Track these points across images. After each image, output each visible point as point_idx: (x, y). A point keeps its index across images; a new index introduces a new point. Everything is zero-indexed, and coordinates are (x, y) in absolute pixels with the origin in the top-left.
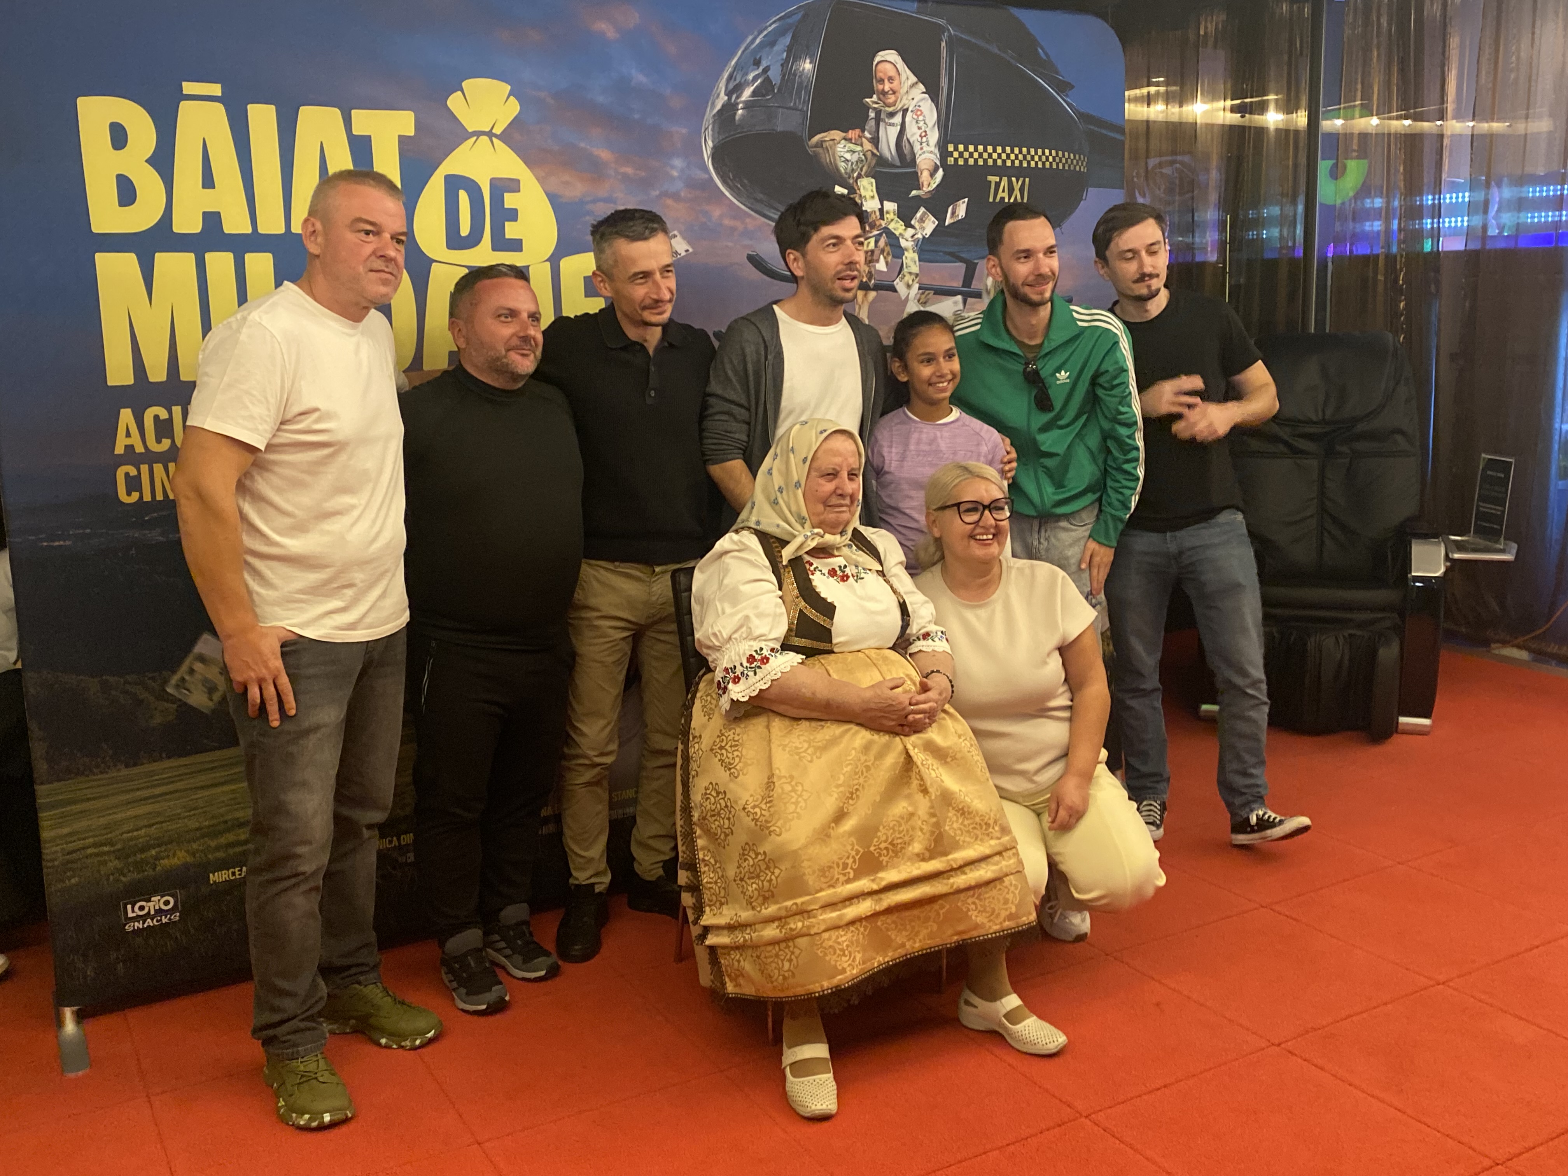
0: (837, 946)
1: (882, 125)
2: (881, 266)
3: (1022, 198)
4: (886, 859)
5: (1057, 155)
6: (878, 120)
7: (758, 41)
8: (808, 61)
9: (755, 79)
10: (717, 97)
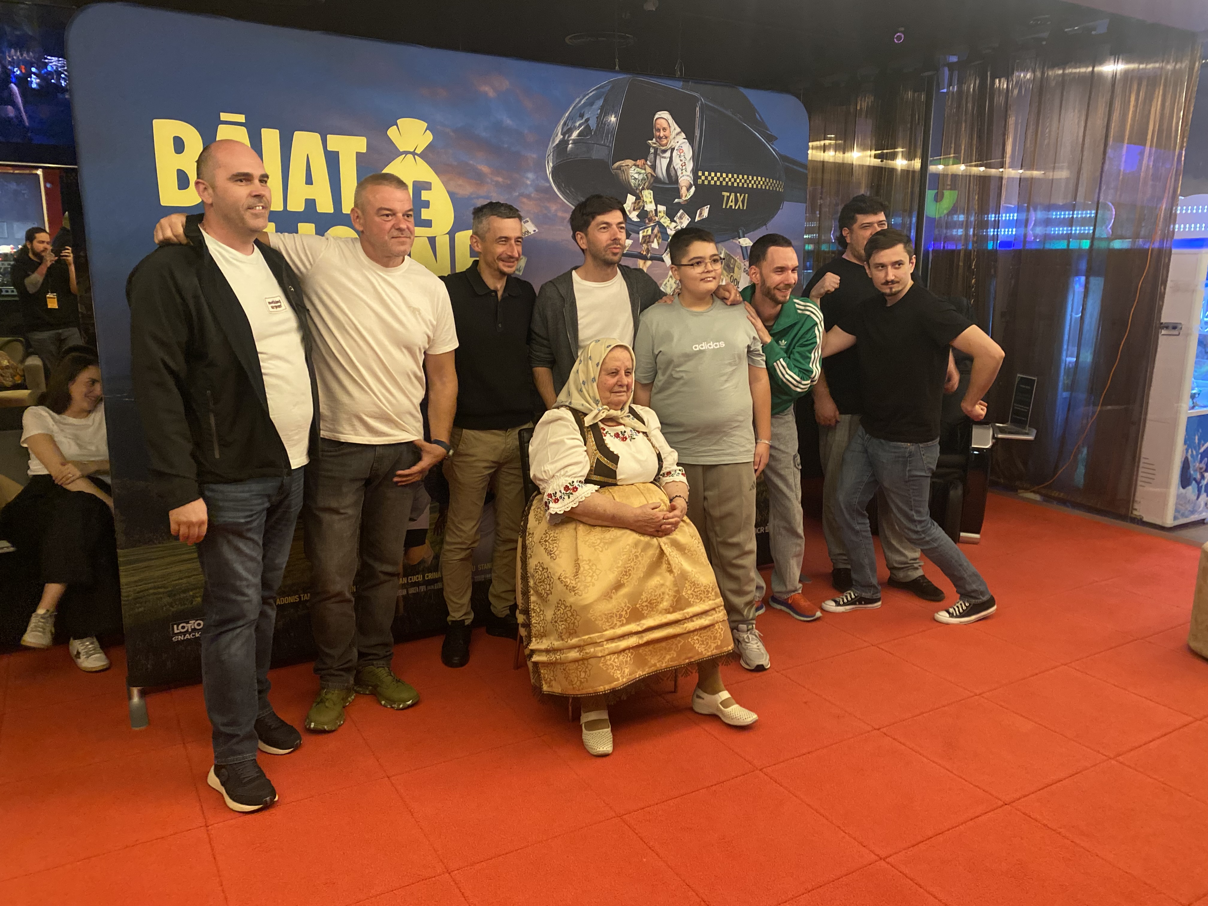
0: (614, 664)
1: (658, 157)
2: (655, 245)
3: (743, 206)
4: (646, 612)
5: (766, 180)
6: (656, 154)
7: (582, 102)
8: (613, 116)
9: (580, 126)
10: (557, 136)
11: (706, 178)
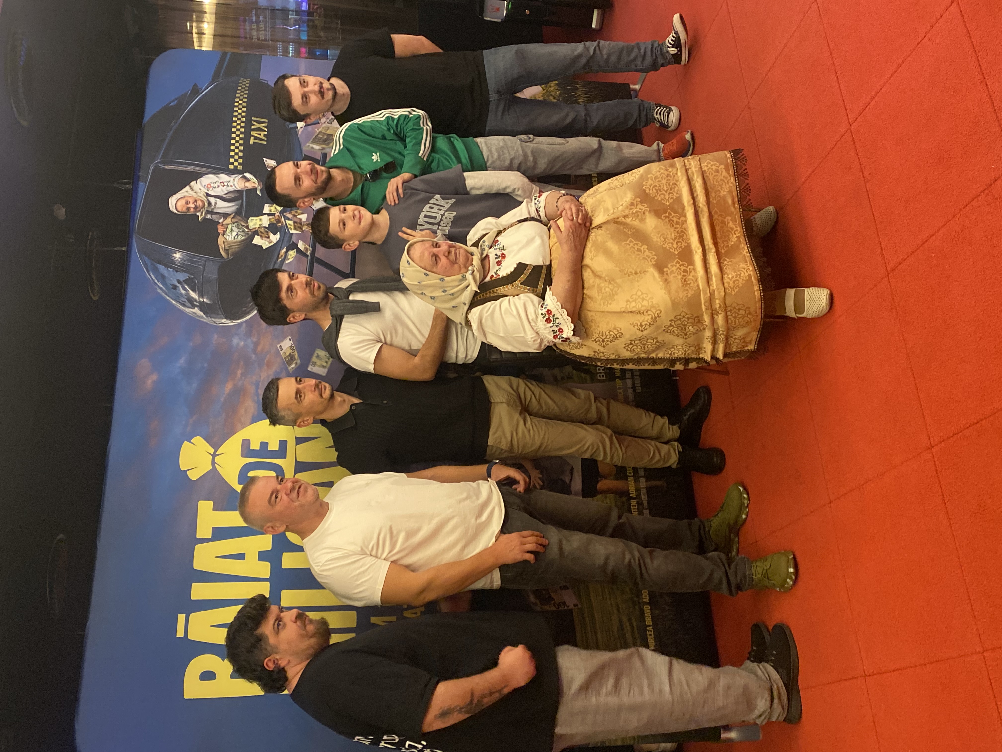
0: (733, 279)
1: (215, 211)
2: (304, 217)
3: (264, 122)
5: (238, 98)
6: (212, 213)
7: (161, 286)
8: (175, 255)
9: (185, 289)
10: (195, 314)
11: (236, 160)
